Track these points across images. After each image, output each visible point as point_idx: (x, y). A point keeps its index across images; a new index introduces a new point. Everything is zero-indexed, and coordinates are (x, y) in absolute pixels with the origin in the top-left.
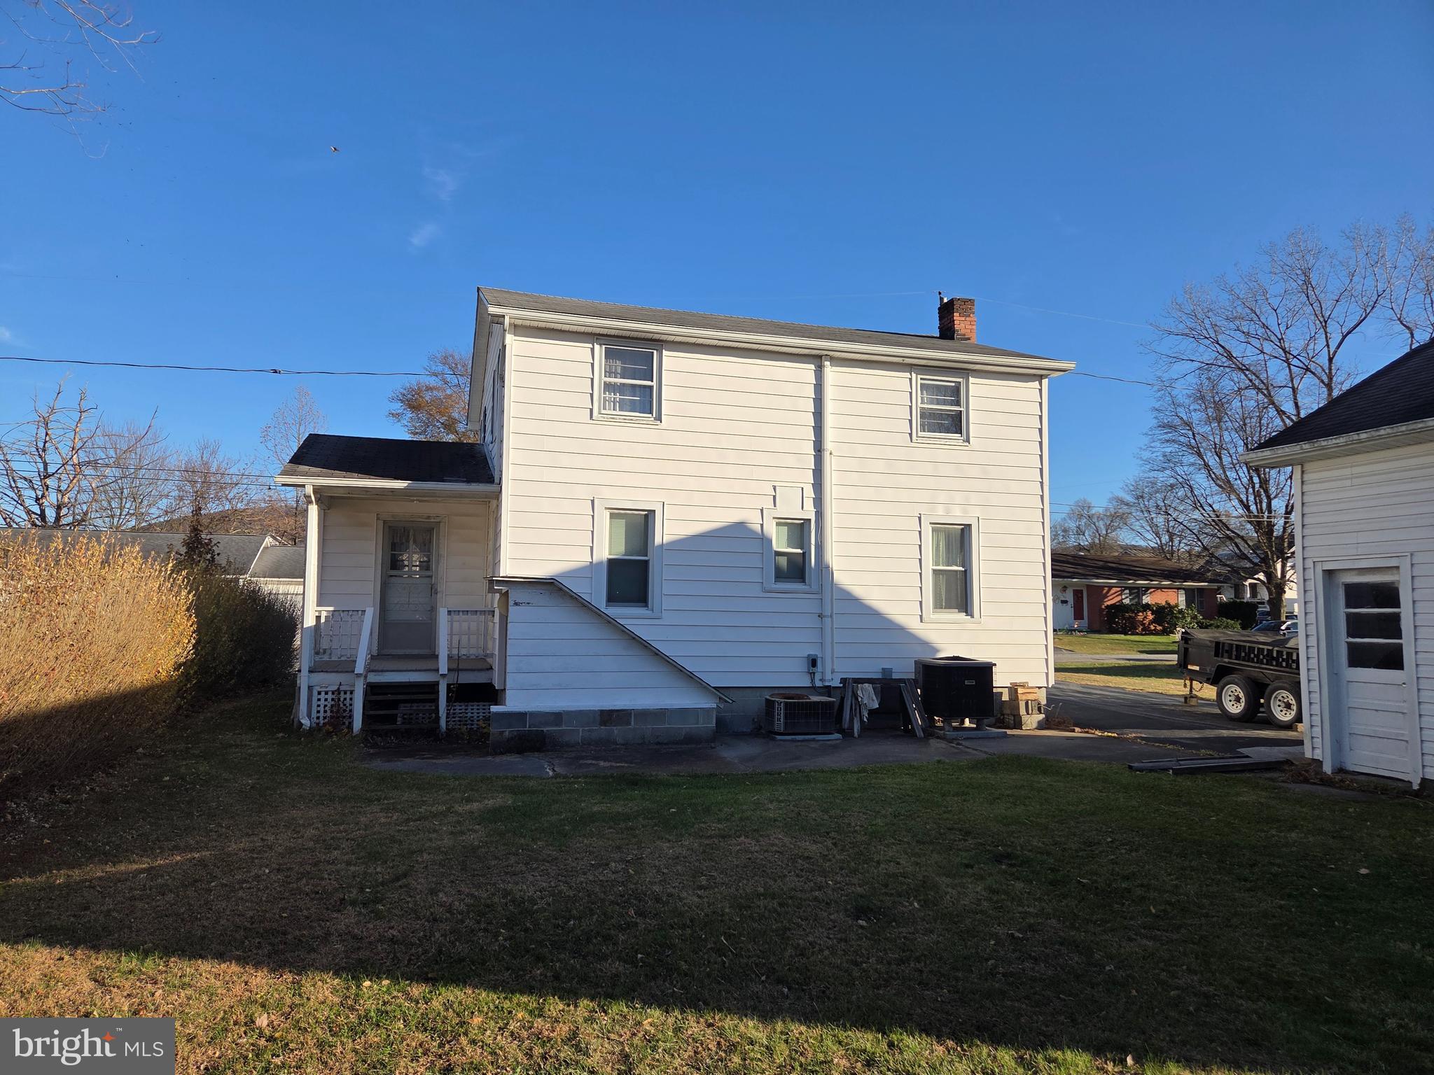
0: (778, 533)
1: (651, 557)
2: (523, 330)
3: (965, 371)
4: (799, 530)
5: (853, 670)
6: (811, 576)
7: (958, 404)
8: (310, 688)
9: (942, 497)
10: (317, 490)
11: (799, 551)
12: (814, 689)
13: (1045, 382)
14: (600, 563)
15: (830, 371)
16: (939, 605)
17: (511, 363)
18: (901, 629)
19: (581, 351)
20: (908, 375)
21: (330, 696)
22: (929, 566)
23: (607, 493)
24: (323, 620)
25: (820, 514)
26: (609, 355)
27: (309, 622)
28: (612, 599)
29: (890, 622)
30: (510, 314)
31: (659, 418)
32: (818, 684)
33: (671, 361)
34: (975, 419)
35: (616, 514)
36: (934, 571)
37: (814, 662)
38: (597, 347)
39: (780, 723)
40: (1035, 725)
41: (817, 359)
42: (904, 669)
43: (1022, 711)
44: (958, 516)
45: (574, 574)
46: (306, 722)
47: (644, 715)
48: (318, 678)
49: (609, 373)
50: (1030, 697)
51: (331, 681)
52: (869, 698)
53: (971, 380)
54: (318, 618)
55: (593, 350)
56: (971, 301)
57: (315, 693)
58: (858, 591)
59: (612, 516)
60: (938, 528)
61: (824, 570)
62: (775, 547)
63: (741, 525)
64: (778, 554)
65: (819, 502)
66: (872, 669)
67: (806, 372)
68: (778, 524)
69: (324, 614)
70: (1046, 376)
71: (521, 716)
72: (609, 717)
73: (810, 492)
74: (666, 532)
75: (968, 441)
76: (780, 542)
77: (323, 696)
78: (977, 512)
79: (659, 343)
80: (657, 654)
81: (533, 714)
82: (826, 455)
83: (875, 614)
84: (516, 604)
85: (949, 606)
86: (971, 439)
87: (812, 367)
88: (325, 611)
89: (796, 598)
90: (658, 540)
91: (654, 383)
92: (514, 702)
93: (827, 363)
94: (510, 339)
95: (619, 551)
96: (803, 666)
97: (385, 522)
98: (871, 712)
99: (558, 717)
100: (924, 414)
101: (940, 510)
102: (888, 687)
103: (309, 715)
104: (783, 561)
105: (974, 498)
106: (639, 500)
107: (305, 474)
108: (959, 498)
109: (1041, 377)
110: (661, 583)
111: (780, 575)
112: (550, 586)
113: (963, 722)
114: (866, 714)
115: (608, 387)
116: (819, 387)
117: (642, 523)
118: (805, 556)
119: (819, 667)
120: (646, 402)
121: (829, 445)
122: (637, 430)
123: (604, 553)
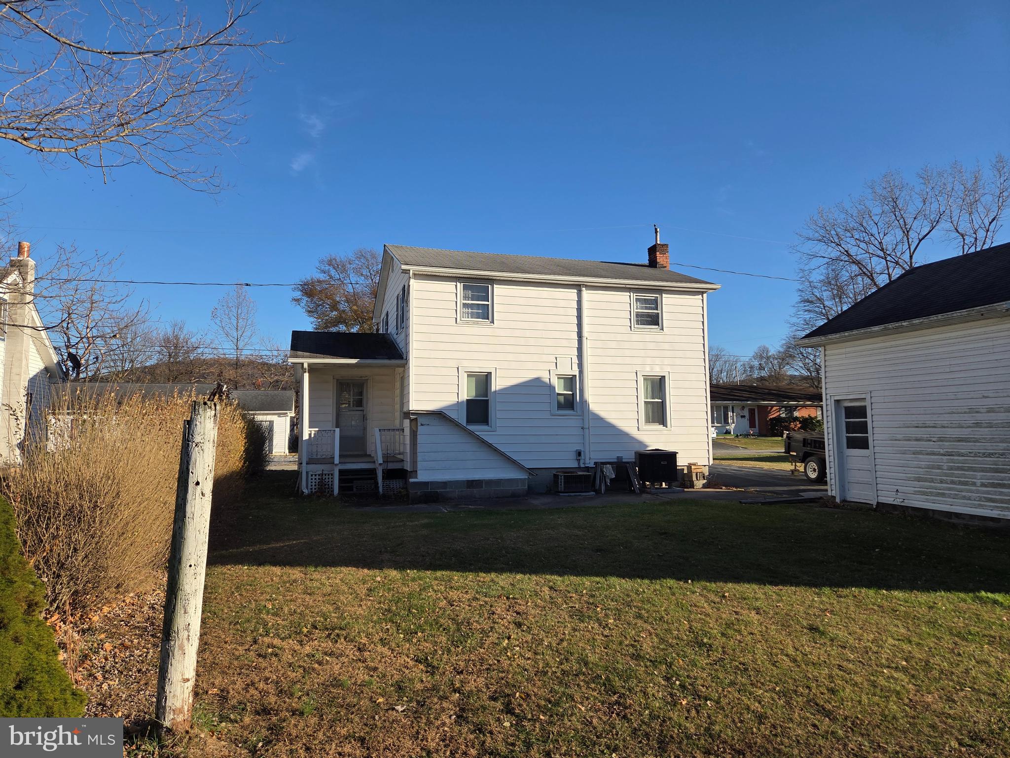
0: (558, 382)
1: (490, 397)
3: (660, 291)
4: (570, 381)
5: (601, 458)
6: (577, 407)
7: (657, 309)
8: (307, 473)
9: (649, 361)
11: (571, 393)
12: (579, 468)
13: (705, 295)
14: (463, 402)
15: (586, 293)
16: (648, 421)
17: (413, 294)
18: (626, 435)
19: (450, 286)
20: (628, 294)
21: (317, 477)
22: (642, 399)
23: (464, 364)
24: (313, 436)
25: (581, 372)
26: (465, 288)
27: (306, 437)
28: (470, 421)
29: (621, 431)
30: (412, 269)
31: (493, 322)
32: (582, 466)
33: (499, 291)
34: (667, 318)
35: (470, 375)
36: (645, 402)
37: (579, 454)
38: (458, 284)
39: (562, 486)
40: (701, 486)
41: (578, 287)
42: (629, 456)
43: (694, 478)
44: (657, 371)
45: (450, 407)
46: (306, 491)
47: (489, 482)
48: (312, 467)
49: (465, 298)
50: (699, 471)
51: (318, 468)
52: (609, 472)
53: (664, 295)
54: (310, 435)
55: (456, 286)
56: (666, 245)
57: (310, 475)
58: (603, 414)
59: (468, 376)
60: (646, 378)
61: (584, 403)
62: (557, 391)
63: (538, 379)
64: (559, 394)
65: (580, 366)
66: (612, 457)
67: (572, 294)
68: (558, 378)
69: (313, 433)
70: (705, 292)
71: (426, 484)
72: (472, 484)
73: (575, 360)
74: (498, 384)
75: (662, 329)
76: (560, 388)
77: (314, 477)
78: (668, 369)
79: (492, 281)
80: (496, 450)
81: (432, 483)
82: (584, 339)
83: (612, 427)
84: (422, 425)
85: (653, 422)
86: (664, 329)
87: (576, 291)
88: (314, 430)
89: (569, 420)
90: (493, 389)
91: (489, 303)
92: (423, 476)
93: (584, 289)
94: (412, 282)
95: (472, 395)
96: (573, 456)
97: (337, 380)
98: (611, 480)
99: (445, 484)
100: (638, 315)
101: (648, 368)
102: (620, 466)
103: (307, 487)
104: (562, 399)
105: (666, 361)
106: (482, 368)
107: (303, 357)
108: (658, 361)
109: (702, 293)
110: (496, 412)
111: (560, 406)
112: (439, 415)
113: (662, 485)
114: (608, 481)
115: (465, 305)
116: (579, 302)
117: (483, 380)
118: (574, 395)
119: (582, 457)
120: (485, 313)
121: (585, 334)
122: (480, 328)
123: (464, 396)
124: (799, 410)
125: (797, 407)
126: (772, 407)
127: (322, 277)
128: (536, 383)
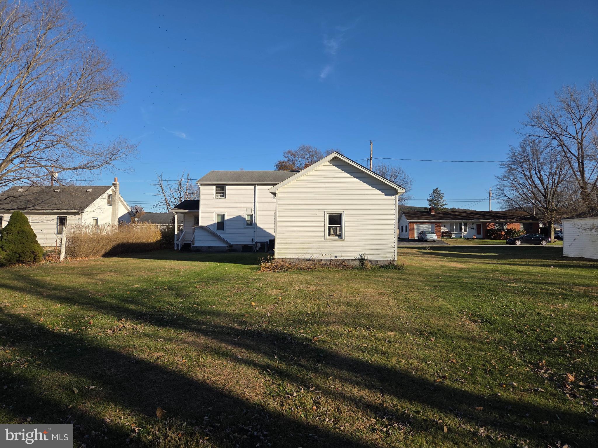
1: (224, 222)
2: (202, 185)
4: (251, 216)
5: (258, 241)
6: (253, 225)
8: (176, 244)
10: (175, 212)
12: (250, 244)
14: (216, 223)
15: (257, 187)
17: (201, 190)
19: (212, 187)
21: (178, 245)
23: (216, 211)
25: (255, 213)
26: (217, 188)
27: (176, 233)
28: (218, 229)
31: (225, 198)
33: (228, 188)
37: (252, 240)
38: (215, 187)
41: (255, 185)
45: (211, 225)
46: (176, 249)
47: (215, 247)
48: (177, 242)
49: (217, 191)
52: (259, 246)
58: (262, 227)
59: (217, 215)
61: (255, 224)
62: (246, 219)
63: (240, 216)
64: (247, 221)
65: (254, 211)
67: (252, 188)
68: (247, 215)
69: (179, 232)
71: (196, 247)
72: (209, 247)
73: (253, 209)
74: (226, 218)
76: (247, 218)
79: (225, 185)
81: (198, 247)
82: (256, 203)
84: (198, 230)
87: (254, 187)
89: (250, 228)
90: (225, 219)
91: (225, 192)
92: (195, 245)
94: (200, 187)
95: (220, 221)
97: (194, 216)
99: (202, 247)
102: (263, 244)
104: (249, 222)
106: (222, 212)
110: (225, 226)
111: (247, 224)
112: (202, 228)
114: (258, 249)
115: (217, 193)
116: (255, 190)
117: (223, 216)
118: (252, 221)
119: (254, 241)
120: (223, 195)
121: (256, 201)
122: (222, 200)
123: (216, 221)
124: (508, 225)
125: (506, 223)
126: (490, 223)
127: (286, 160)
128: (239, 217)
